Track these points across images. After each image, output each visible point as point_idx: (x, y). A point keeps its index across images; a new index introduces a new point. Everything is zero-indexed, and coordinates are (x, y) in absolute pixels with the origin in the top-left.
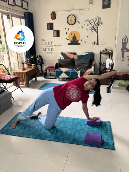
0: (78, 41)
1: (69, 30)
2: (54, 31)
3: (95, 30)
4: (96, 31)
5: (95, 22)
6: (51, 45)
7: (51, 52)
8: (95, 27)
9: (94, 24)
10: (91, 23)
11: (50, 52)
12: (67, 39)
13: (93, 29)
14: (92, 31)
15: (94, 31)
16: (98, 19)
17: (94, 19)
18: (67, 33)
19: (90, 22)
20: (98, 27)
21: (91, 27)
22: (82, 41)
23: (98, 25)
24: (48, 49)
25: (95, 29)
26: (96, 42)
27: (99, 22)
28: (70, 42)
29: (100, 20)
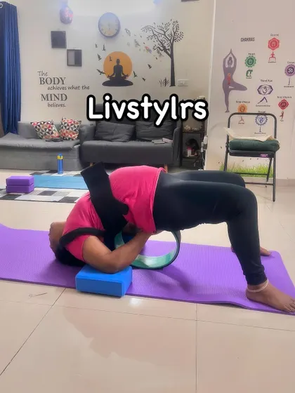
0: (127, 76)
1: (104, 50)
2: (68, 50)
3: (165, 50)
4: (169, 52)
5: (165, 32)
6: (60, 85)
7: (62, 102)
8: (165, 45)
9: (163, 36)
10: (157, 34)
11: (59, 102)
12: (101, 73)
13: (162, 48)
14: (158, 52)
15: (163, 53)
16: (171, 26)
17: (164, 26)
18: (99, 57)
19: (155, 33)
20: (172, 45)
21: (156, 44)
22: (135, 76)
23: (174, 38)
24: (53, 96)
25: (167, 48)
26: (169, 79)
27: (175, 33)
28: (108, 79)
29: (177, 27)
